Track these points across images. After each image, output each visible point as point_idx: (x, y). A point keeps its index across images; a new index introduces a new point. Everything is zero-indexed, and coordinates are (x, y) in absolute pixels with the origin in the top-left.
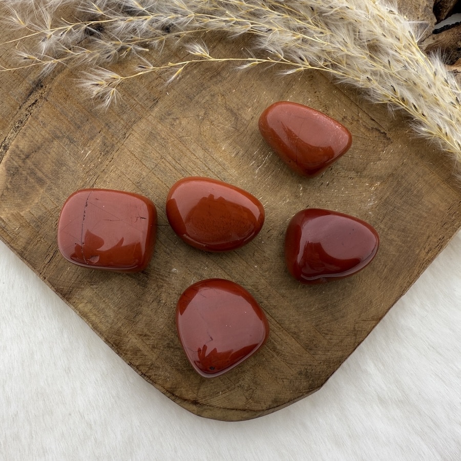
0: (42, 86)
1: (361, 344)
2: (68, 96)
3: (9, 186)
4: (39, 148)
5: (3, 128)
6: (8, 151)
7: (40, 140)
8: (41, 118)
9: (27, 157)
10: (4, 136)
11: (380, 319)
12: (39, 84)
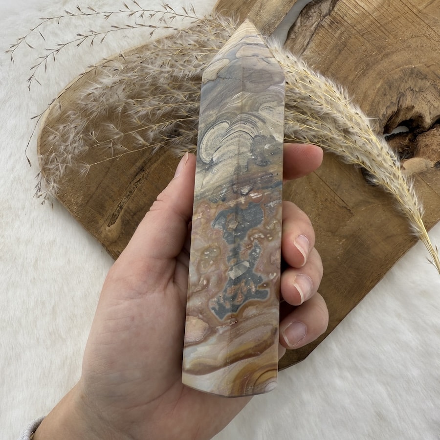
0: (144, 170)
1: (329, 335)
2: (160, 177)
3: (123, 232)
4: (142, 209)
5: (120, 195)
6: (123, 210)
7: (142, 204)
8: (143, 190)
9: (135, 214)
10: (120, 201)
11: (341, 321)
12: (142, 169)
